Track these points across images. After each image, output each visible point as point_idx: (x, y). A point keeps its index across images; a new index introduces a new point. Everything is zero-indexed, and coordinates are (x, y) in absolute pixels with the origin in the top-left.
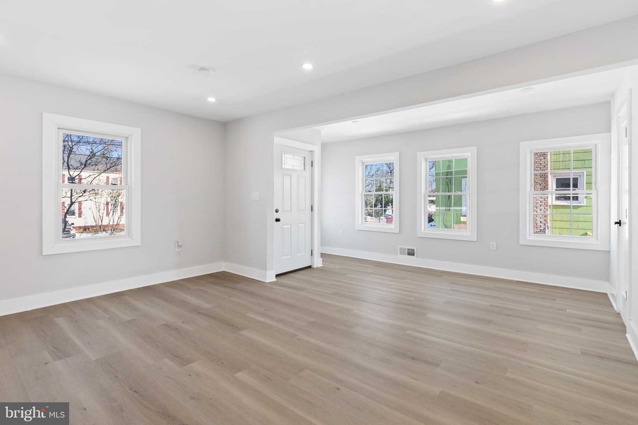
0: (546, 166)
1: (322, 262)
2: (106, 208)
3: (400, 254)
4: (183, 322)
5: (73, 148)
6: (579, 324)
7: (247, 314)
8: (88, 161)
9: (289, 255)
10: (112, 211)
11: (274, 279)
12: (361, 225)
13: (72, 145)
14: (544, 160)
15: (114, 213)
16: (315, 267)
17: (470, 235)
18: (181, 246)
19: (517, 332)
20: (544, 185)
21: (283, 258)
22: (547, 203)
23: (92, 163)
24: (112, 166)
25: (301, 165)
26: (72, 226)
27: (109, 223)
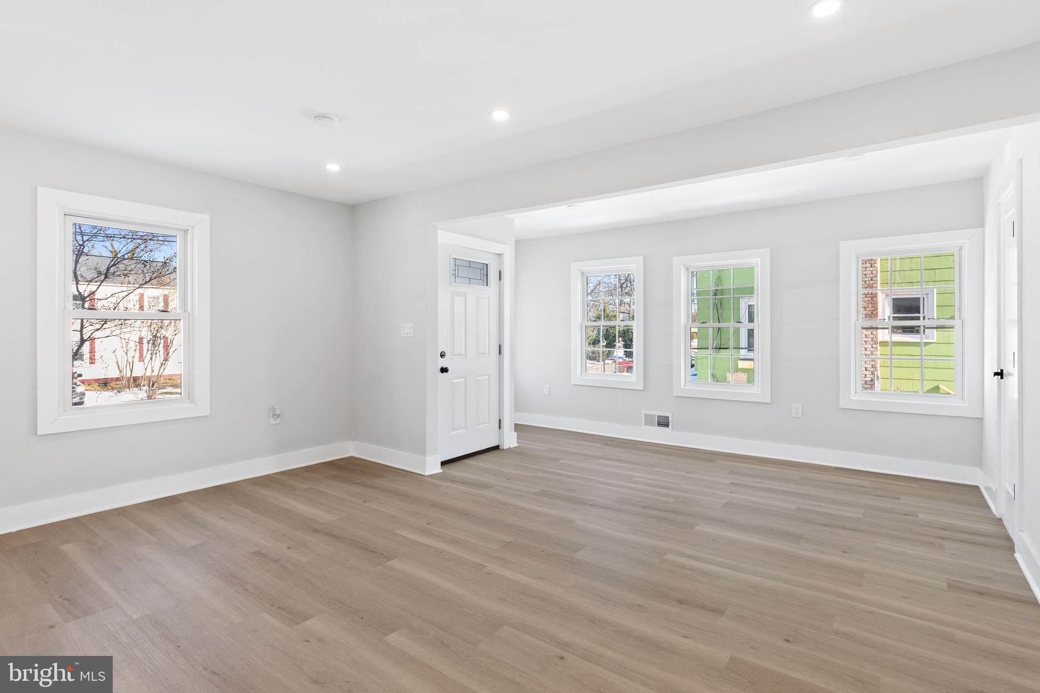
0: (874, 279)
1: (517, 439)
2: (138, 347)
3: (646, 424)
4: (289, 548)
5: (84, 247)
6: (940, 538)
7: (398, 532)
8: (111, 269)
9: (461, 428)
10: (150, 352)
11: (438, 470)
12: (581, 376)
13: (83, 240)
14: (871, 269)
15: (154, 356)
16: (505, 448)
17: (760, 392)
18: (279, 415)
19: (845, 553)
20: (871, 309)
21: (453, 433)
22: (875, 339)
23: (118, 273)
24: (153, 277)
25: (482, 277)
26: (79, 378)
27: (145, 374)
